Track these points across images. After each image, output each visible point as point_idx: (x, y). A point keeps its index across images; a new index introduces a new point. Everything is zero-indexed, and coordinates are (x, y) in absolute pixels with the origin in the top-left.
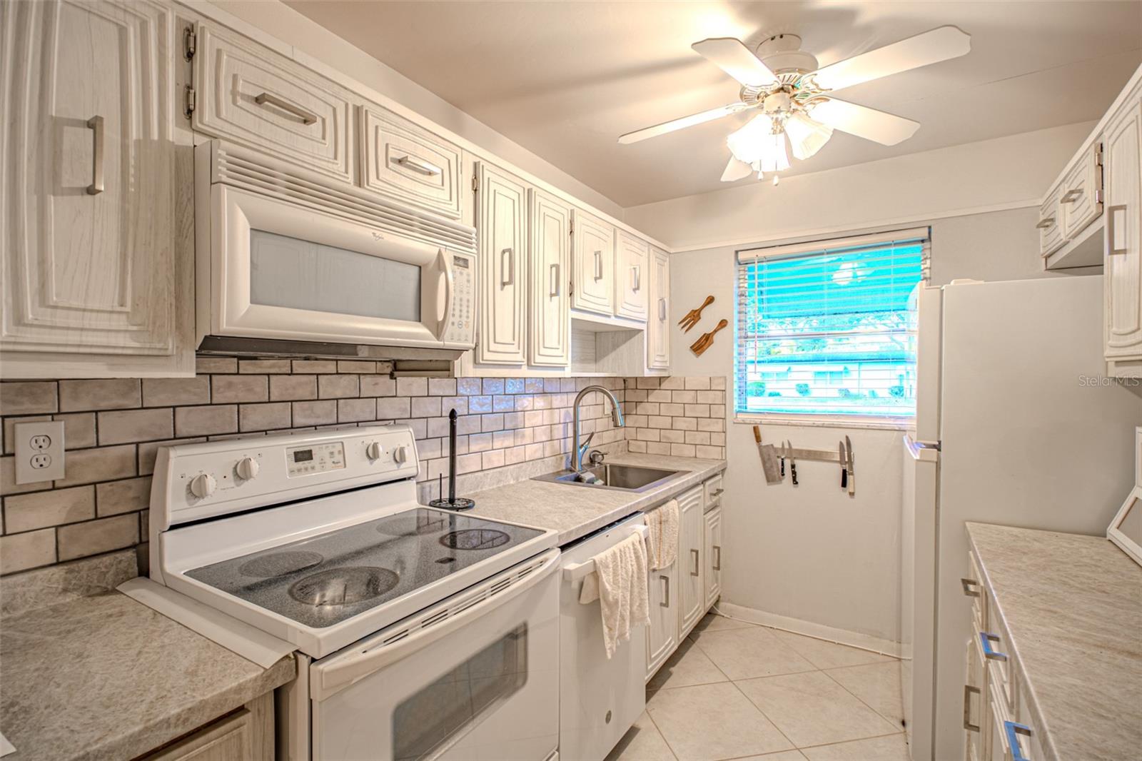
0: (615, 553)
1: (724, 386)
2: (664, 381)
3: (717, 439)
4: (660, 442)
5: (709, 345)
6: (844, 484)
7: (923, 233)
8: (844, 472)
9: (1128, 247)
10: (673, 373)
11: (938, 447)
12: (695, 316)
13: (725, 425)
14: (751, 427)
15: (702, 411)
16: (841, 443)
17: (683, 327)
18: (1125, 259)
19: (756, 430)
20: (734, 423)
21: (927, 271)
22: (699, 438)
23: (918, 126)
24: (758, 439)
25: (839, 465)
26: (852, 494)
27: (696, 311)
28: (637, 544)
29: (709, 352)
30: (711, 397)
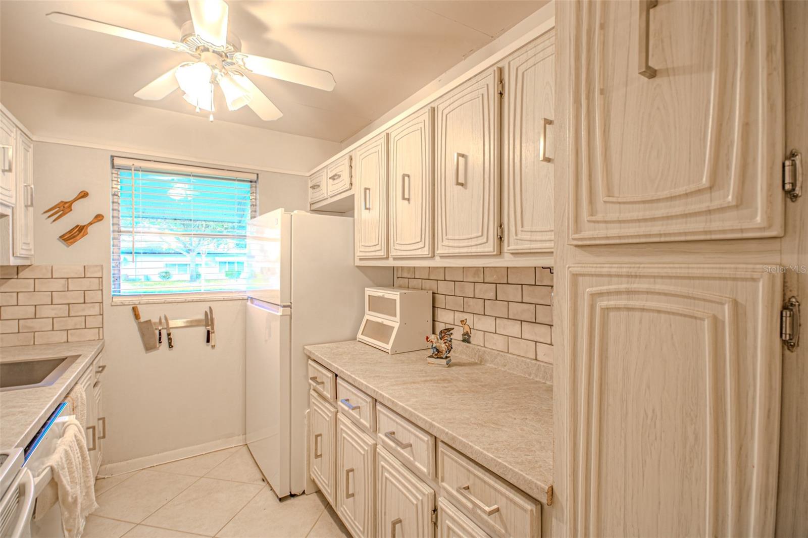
0: (66, 451)
1: (101, 273)
2: (23, 270)
3: (93, 322)
4: (19, 332)
5: (83, 236)
6: (208, 341)
7: (254, 177)
8: (208, 332)
9: (371, 207)
10: (35, 262)
11: (290, 307)
12: (64, 208)
13: (101, 309)
14: (129, 310)
15: (78, 297)
16: (206, 312)
17: (49, 217)
18: (369, 212)
19: (135, 309)
20: (112, 306)
21: (254, 200)
22: (70, 323)
23: (281, 115)
24: (137, 316)
25: (204, 327)
27: (66, 203)
28: (78, 434)
29: (81, 243)
30: (85, 284)
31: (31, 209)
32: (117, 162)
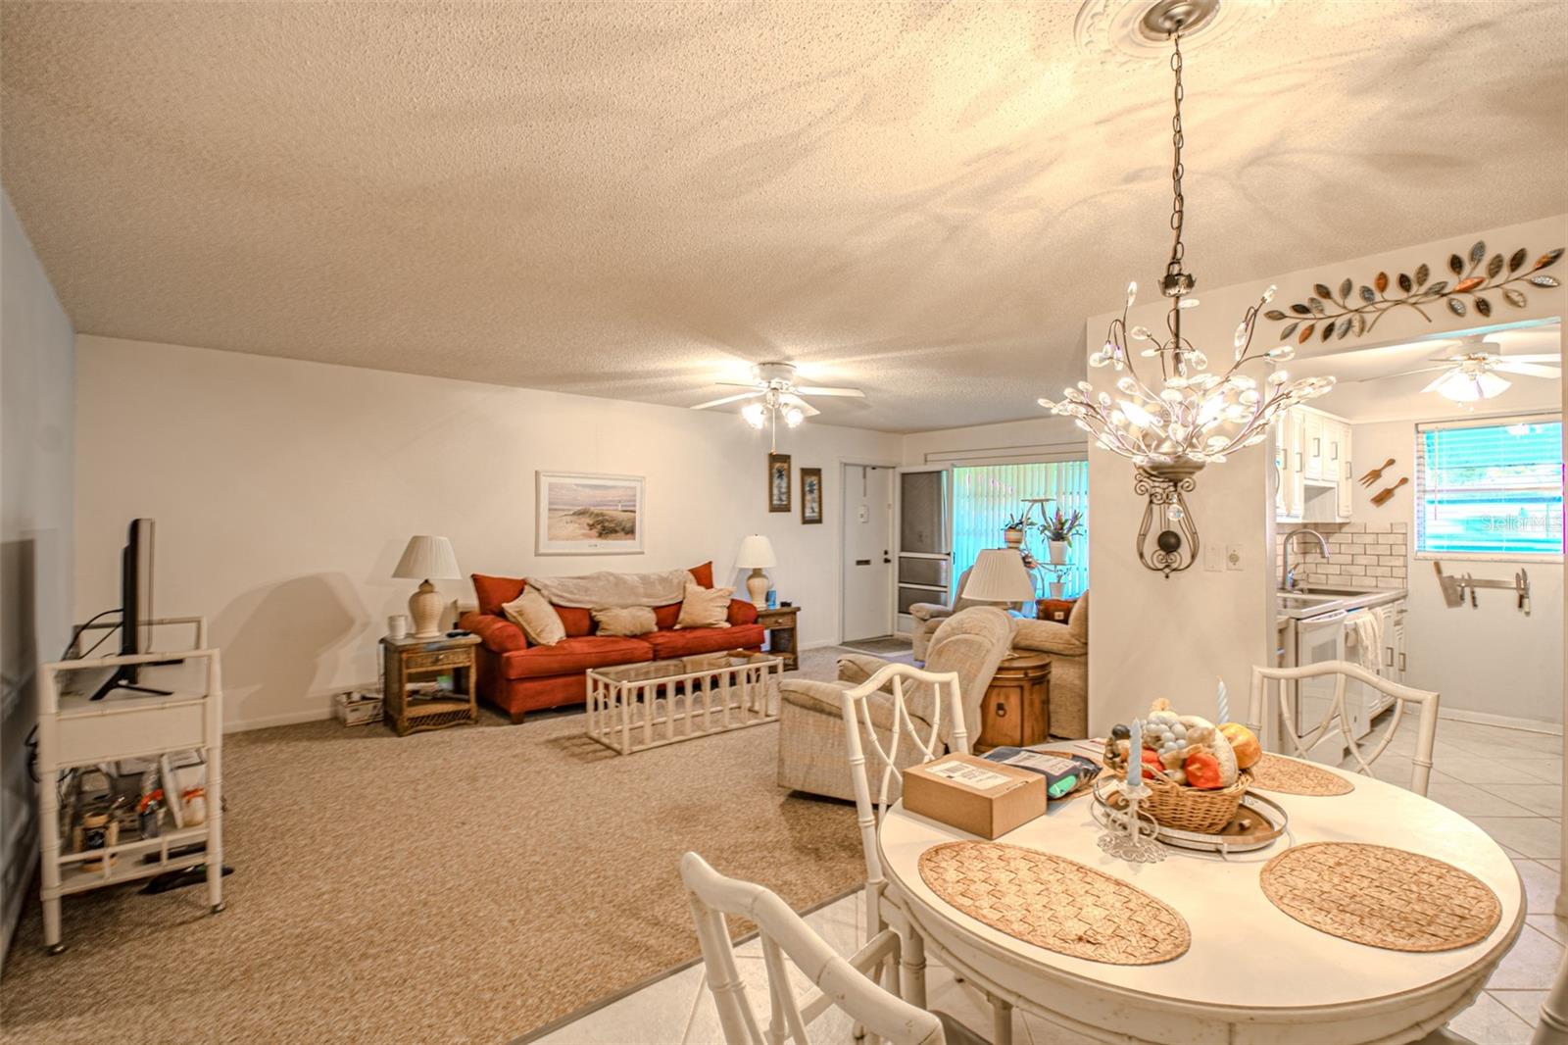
1: (1405, 530)
2: (1344, 526)
3: (1398, 572)
5: (1391, 497)
6: (1521, 605)
8: (1521, 596)
10: (1353, 521)
12: (1376, 475)
13: (1406, 561)
14: (1432, 562)
15: (1383, 550)
16: (1518, 574)
17: (1364, 483)
20: (1415, 559)
22: (1379, 571)
24: (1439, 571)
25: (1515, 591)
26: (1528, 614)
27: (1377, 470)
29: (1390, 503)
30: (1391, 539)
31: (1350, 480)
32: (1421, 428)
